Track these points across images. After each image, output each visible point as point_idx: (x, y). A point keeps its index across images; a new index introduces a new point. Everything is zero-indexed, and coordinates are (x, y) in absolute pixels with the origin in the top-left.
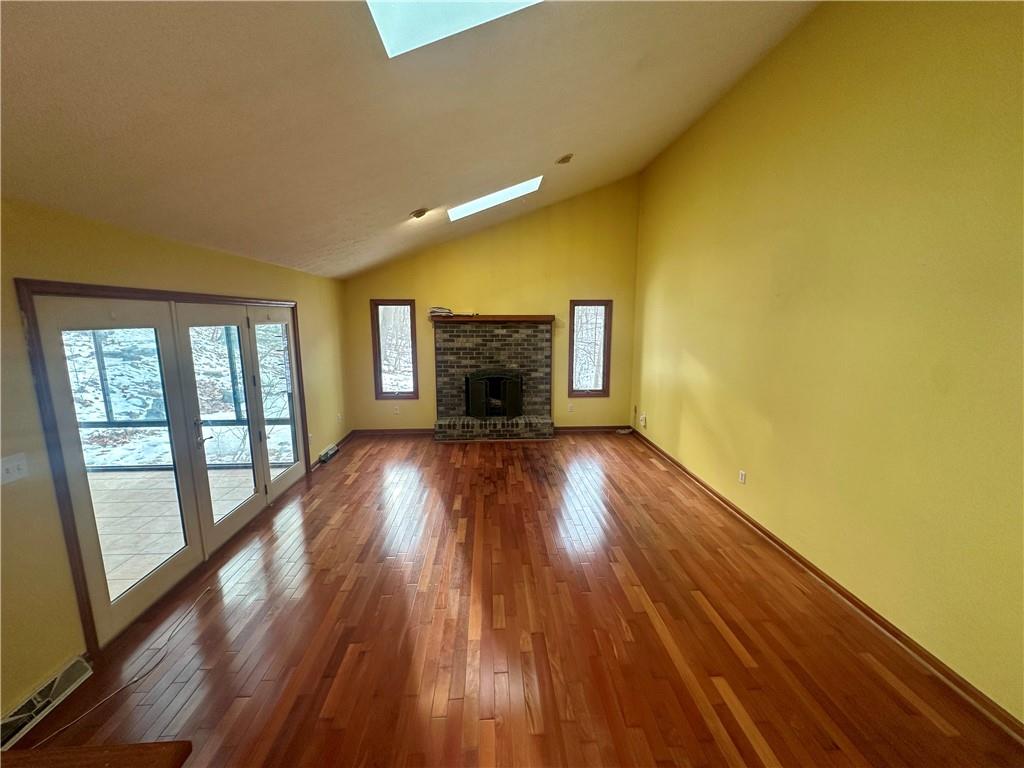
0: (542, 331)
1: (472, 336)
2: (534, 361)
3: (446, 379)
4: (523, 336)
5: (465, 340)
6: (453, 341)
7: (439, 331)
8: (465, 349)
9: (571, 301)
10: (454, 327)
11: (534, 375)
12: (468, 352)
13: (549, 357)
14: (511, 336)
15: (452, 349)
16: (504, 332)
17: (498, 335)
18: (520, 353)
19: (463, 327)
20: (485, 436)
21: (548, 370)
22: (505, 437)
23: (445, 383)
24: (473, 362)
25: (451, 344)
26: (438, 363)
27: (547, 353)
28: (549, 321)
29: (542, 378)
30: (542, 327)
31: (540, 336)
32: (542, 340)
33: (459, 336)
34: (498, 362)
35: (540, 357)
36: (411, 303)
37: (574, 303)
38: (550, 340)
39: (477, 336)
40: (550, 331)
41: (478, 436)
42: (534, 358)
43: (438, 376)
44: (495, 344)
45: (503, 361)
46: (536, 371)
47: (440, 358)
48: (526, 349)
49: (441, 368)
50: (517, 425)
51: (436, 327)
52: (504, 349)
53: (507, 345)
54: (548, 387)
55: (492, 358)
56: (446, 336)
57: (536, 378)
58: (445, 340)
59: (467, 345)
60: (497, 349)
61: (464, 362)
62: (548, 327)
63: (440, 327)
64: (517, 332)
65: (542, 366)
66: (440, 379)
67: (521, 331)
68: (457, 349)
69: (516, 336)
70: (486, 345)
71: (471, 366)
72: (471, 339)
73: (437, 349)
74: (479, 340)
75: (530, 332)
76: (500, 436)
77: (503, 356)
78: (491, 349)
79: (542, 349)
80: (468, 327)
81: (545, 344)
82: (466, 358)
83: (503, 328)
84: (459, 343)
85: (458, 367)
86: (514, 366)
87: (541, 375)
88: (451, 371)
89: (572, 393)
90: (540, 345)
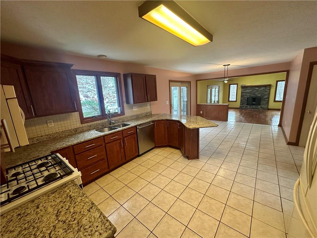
0: (268, 88)
10: (246, 88)
11: (264, 97)
12: (248, 93)
13: (269, 93)
16: (258, 88)
17: (256, 89)
18: (261, 93)
20: (251, 109)
21: (268, 96)
22: (255, 109)
23: (243, 99)
24: (249, 95)
26: (242, 95)
28: (270, 86)
30: (268, 87)
31: (267, 89)
32: (267, 90)
33: (247, 90)
35: (266, 93)
36: (237, 84)
37: (278, 81)
38: (270, 90)
41: (249, 108)
42: (265, 93)
43: (241, 97)
46: (265, 96)
47: (242, 94)
48: (263, 92)
49: (242, 96)
50: (258, 107)
51: (242, 88)
53: (258, 91)
54: (268, 100)
55: (254, 94)
56: (244, 90)
58: (244, 91)
59: (249, 91)
60: (256, 92)
61: (247, 95)
62: (269, 87)
68: (246, 92)
69: (261, 89)
70: (253, 91)
71: (249, 96)
73: (242, 92)
74: (251, 90)
75: (264, 88)
77: (257, 93)
80: (249, 88)
86: (259, 95)
87: (266, 97)
88: (244, 96)
89: (275, 101)
90: (267, 91)
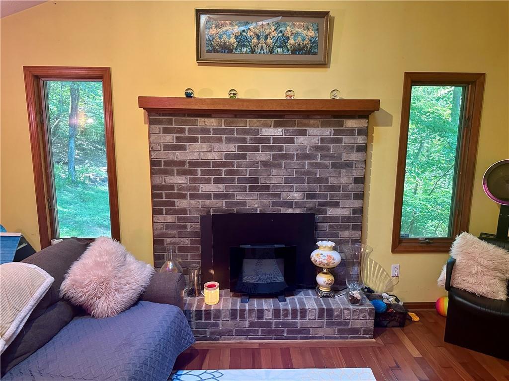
0: (351, 132)
1: (220, 140)
2: (333, 188)
3: (170, 219)
4: (316, 141)
5: (205, 146)
6: (182, 148)
7: (157, 128)
8: (206, 163)
9: (407, 74)
10: (185, 123)
11: (331, 212)
12: (212, 170)
13: (361, 181)
14: (291, 141)
15: (182, 163)
16: (279, 132)
17: (267, 140)
18: (307, 173)
19: (202, 122)
20: (240, 332)
21: (357, 204)
23: (168, 226)
24: (220, 188)
25: (178, 155)
26: (156, 190)
27: (357, 173)
28: (368, 112)
29: (347, 219)
30: (350, 123)
31: (346, 140)
32: (350, 149)
33: (195, 140)
34: (267, 188)
35: (344, 180)
36: (103, 75)
37: (414, 79)
38: (363, 149)
39: (229, 141)
40: (364, 132)
41: (229, 333)
42: (332, 181)
43: (156, 212)
44: (262, 156)
45: (276, 187)
46: (336, 205)
47: (159, 180)
48: (318, 165)
49: (162, 199)
50: (304, 313)
51: (151, 122)
52: (279, 166)
53: (285, 157)
54: (356, 234)
55: (256, 180)
56: (170, 139)
57: (334, 219)
58: (168, 147)
59: (213, 157)
60: (266, 165)
61: (204, 188)
63: (159, 122)
64: (303, 133)
65: (347, 197)
66: (160, 219)
67: (311, 131)
68: (191, 163)
69: (300, 140)
70: (244, 157)
71: (218, 196)
72: (217, 146)
73: (153, 163)
74: (233, 148)
75: (328, 132)
76: (270, 332)
77: (276, 177)
78: (254, 164)
79: (348, 165)
81: (355, 156)
82: (208, 181)
83: (277, 125)
84: (196, 151)
85: (193, 197)
86: (297, 196)
87: (346, 212)
88: (181, 203)
89: (401, 244)
90: (345, 157)
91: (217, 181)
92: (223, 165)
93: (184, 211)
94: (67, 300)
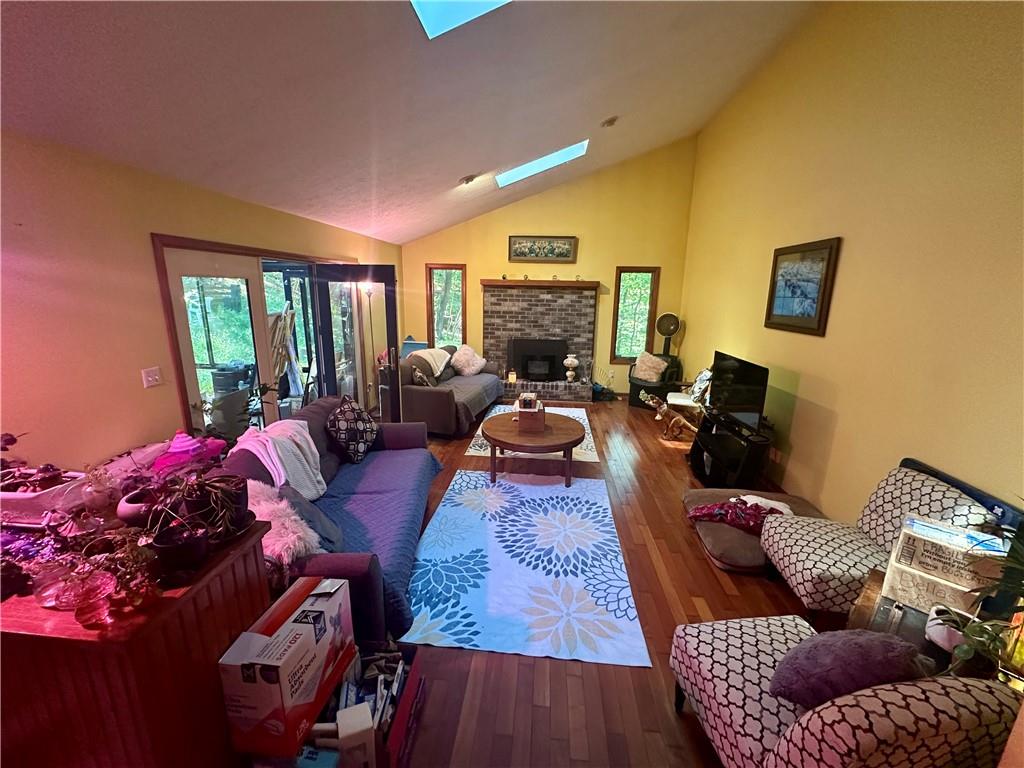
0: (586, 297)
1: (518, 301)
2: (577, 327)
3: (492, 341)
4: (568, 301)
5: (511, 303)
6: (500, 304)
7: (487, 294)
8: (511, 312)
9: (618, 268)
10: (502, 292)
11: (576, 340)
12: (514, 316)
13: (593, 323)
14: (556, 301)
15: (499, 312)
16: (549, 297)
17: (543, 300)
18: (564, 318)
19: (510, 291)
21: (590, 336)
23: (491, 345)
24: (518, 325)
25: (498, 308)
26: (485, 326)
27: (591, 319)
28: (595, 287)
29: (585, 344)
30: (586, 293)
31: (584, 301)
32: (586, 306)
33: (506, 300)
34: (542, 326)
35: (583, 323)
36: (462, 267)
37: (621, 270)
38: (594, 306)
39: (523, 301)
40: (595, 298)
42: (577, 323)
43: (485, 337)
44: (540, 309)
45: (547, 325)
46: (579, 336)
47: (487, 320)
48: (569, 314)
49: (488, 331)
50: (557, 387)
51: (485, 291)
52: (549, 314)
53: (552, 310)
54: (590, 352)
55: (537, 322)
56: (494, 300)
57: (578, 343)
58: (492, 304)
59: (514, 309)
60: (542, 313)
61: (510, 325)
62: (593, 293)
63: (488, 291)
64: (562, 297)
65: (585, 332)
66: (486, 341)
67: (566, 296)
68: (504, 312)
69: (560, 301)
70: (530, 309)
71: (517, 330)
72: (517, 303)
73: (485, 312)
74: (525, 305)
75: (574, 297)
77: (547, 321)
78: (536, 313)
79: (586, 315)
80: (514, 292)
81: (589, 310)
82: (512, 322)
83: (548, 293)
84: (506, 307)
85: (504, 330)
86: (558, 331)
87: (584, 340)
88: (497, 333)
89: (615, 359)
90: (583, 311)
91: (516, 322)
92: (520, 313)
93: (499, 337)
94: (453, 367)
